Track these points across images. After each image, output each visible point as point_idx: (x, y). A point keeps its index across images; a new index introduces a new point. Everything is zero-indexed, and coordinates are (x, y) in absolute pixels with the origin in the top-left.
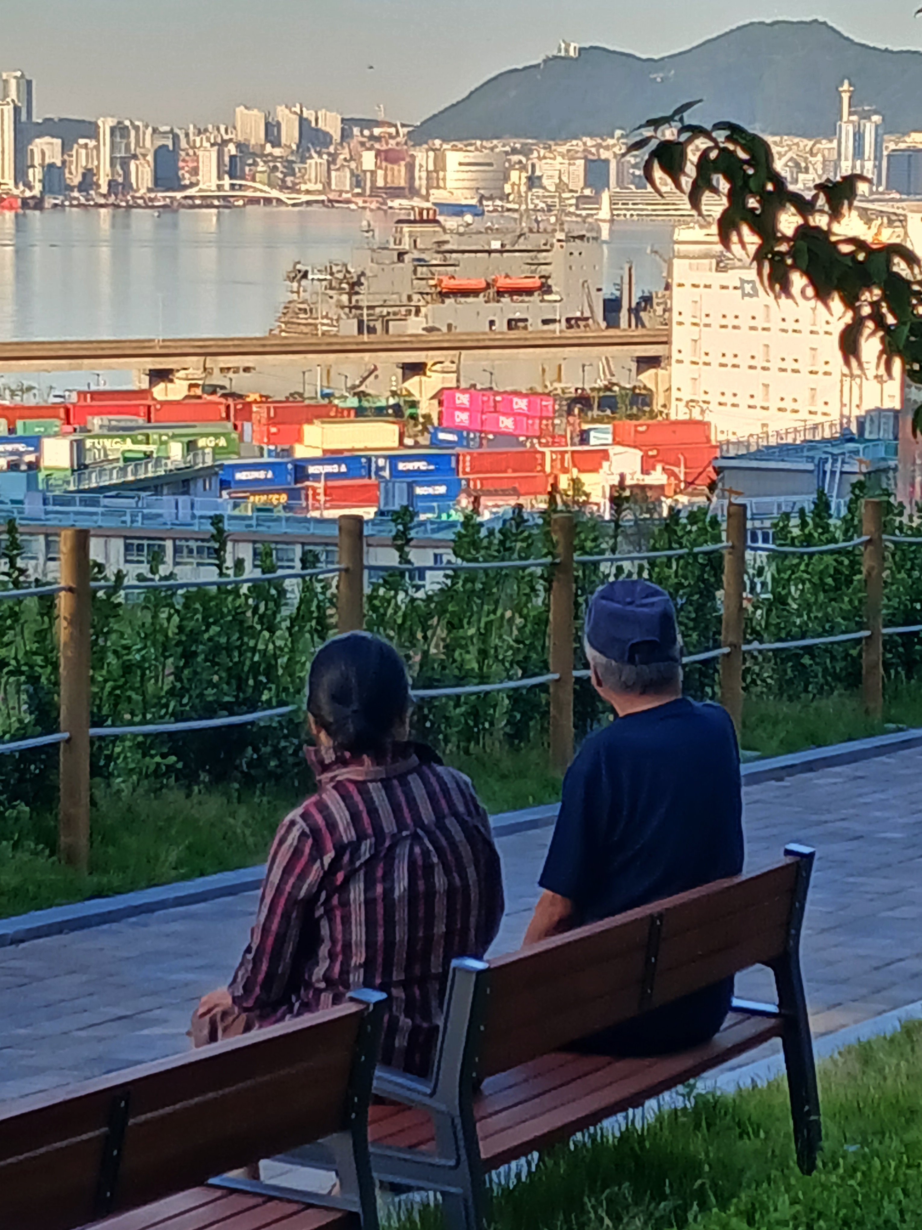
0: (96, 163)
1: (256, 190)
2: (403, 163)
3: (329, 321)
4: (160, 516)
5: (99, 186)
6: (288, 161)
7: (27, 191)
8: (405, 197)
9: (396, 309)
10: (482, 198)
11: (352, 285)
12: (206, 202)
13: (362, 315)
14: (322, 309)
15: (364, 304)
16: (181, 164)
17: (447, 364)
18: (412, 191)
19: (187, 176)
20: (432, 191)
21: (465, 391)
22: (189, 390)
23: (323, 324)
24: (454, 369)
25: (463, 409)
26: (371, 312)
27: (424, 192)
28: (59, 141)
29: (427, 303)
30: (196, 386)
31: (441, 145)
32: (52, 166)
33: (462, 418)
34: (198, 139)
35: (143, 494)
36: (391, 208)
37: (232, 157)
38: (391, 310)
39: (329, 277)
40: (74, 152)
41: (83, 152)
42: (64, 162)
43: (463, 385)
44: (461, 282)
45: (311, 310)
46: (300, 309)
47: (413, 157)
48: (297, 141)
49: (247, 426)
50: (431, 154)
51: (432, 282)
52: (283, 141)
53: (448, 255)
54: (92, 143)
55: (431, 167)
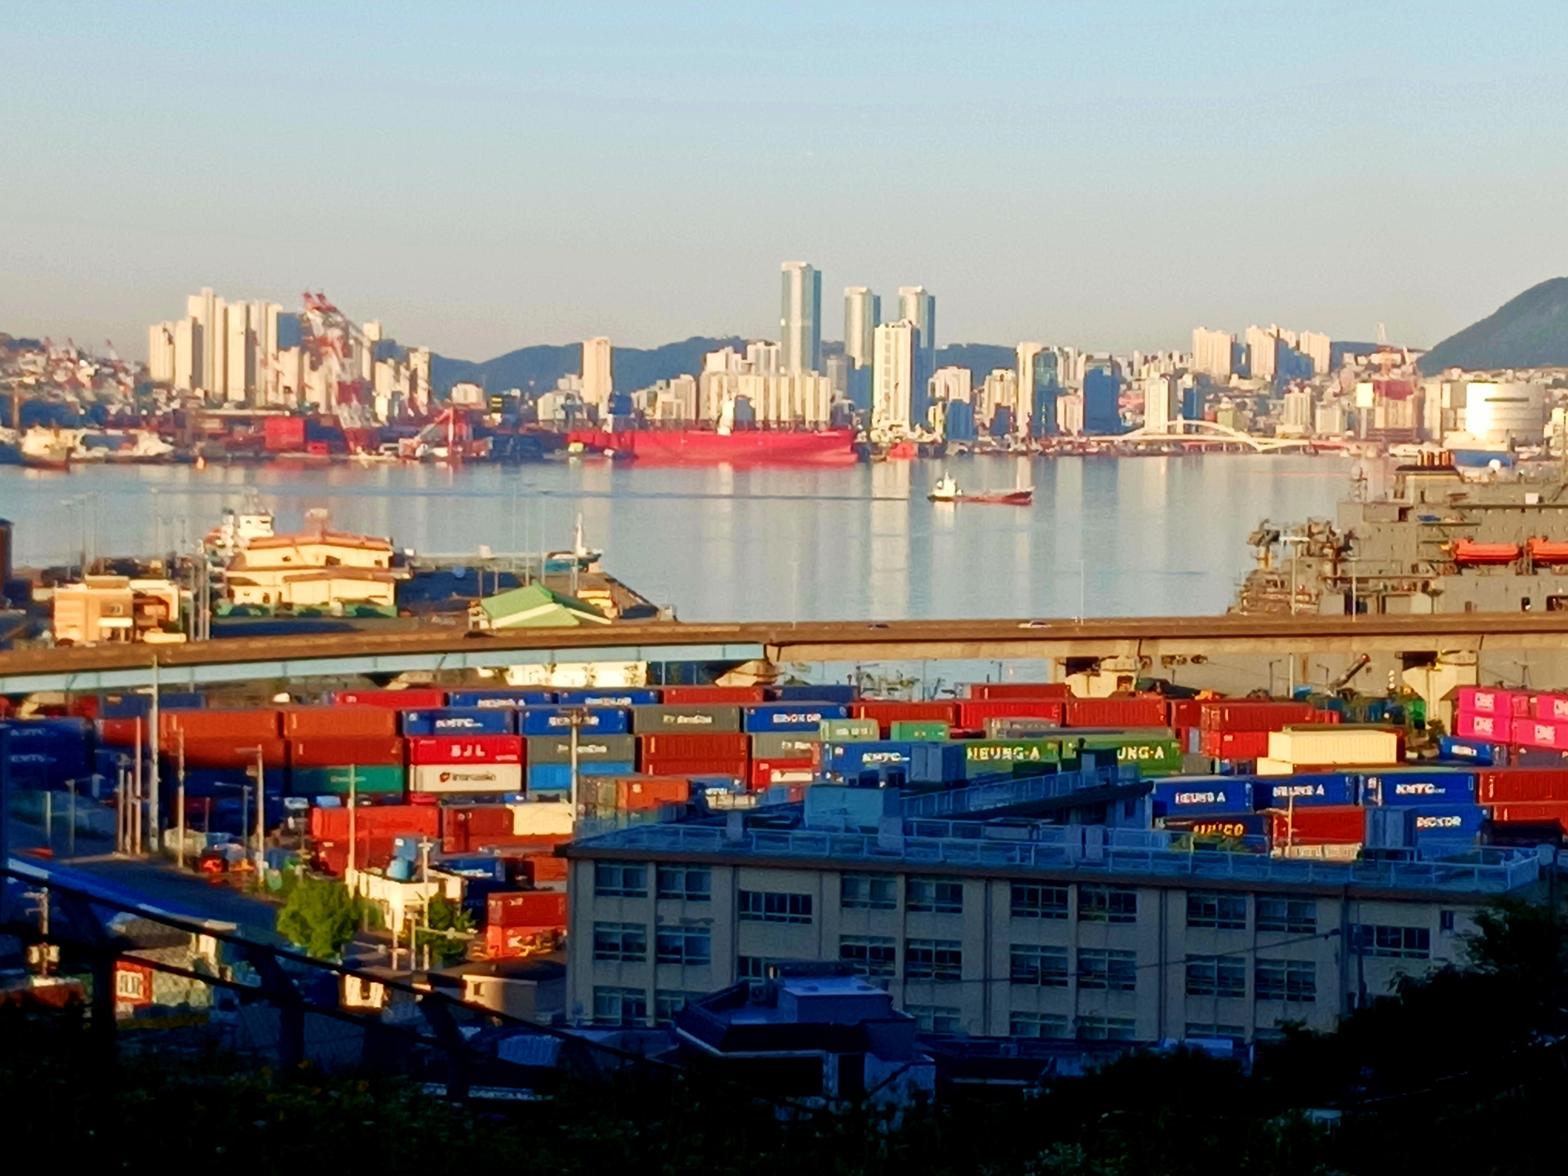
0: (1014, 400)
1: (1217, 433)
2: (1410, 398)
3: (1307, 598)
4: (1061, 851)
5: (1016, 429)
6: (1258, 396)
7: (926, 435)
8: (1411, 442)
9: (1395, 583)
10: (1513, 444)
11: (1339, 551)
12: (1153, 449)
13: (1350, 589)
14: (1298, 581)
15: (1354, 575)
16: (1121, 401)
17: (1464, 653)
18: (1420, 435)
19: (1128, 415)
20: (1446, 434)
21: (1487, 691)
22: (1119, 686)
23: (1297, 601)
24: (1474, 661)
25: (1485, 715)
26: (1361, 586)
27: (1437, 435)
28: (968, 372)
29: (1438, 574)
30: (1129, 679)
31: (1460, 376)
32: (957, 403)
33: (1484, 726)
34: (1144, 369)
35: (1040, 822)
36: (1393, 455)
37: (1187, 392)
38: (1389, 583)
39: (1306, 539)
40: (986, 387)
41: (998, 386)
42: (973, 398)
43: (1486, 682)
44: (1484, 547)
45: (1282, 583)
46: (1268, 582)
47: (1423, 389)
48: (1272, 371)
49: (1194, 734)
50: (1447, 387)
51: (1445, 547)
52: (1255, 370)
53: (1466, 512)
54: (1009, 375)
55: (1446, 404)
